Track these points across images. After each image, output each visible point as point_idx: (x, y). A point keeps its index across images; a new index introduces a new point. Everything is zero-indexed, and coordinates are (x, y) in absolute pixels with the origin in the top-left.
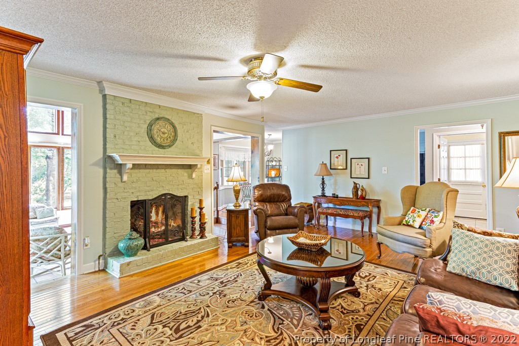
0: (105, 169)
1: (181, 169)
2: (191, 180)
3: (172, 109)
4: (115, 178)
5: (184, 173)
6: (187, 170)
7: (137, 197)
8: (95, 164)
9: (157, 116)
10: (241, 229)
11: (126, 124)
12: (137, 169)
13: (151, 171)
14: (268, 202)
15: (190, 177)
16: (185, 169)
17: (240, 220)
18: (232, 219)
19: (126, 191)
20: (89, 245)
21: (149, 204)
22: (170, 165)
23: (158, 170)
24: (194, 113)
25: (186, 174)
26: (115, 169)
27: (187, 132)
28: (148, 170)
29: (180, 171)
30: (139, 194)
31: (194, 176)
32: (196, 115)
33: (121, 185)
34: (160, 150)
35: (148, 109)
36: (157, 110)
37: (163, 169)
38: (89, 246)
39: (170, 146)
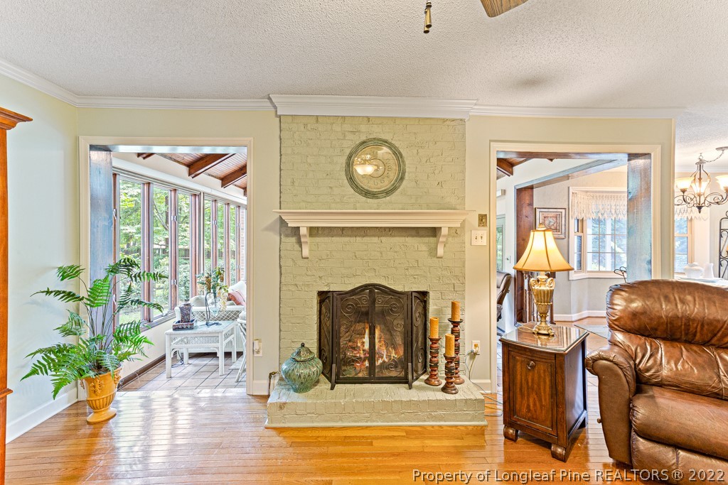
0: (280, 235)
1: (413, 236)
2: (435, 259)
3: (394, 119)
4: (294, 250)
5: (419, 245)
6: (426, 239)
7: (328, 285)
8: (269, 229)
9: (363, 138)
10: (540, 401)
11: (310, 160)
12: (327, 236)
13: (353, 239)
14: (664, 339)
15: (433, 252)
16: (422, 236)
17: (540, 376)
18: (514, 366)
19: (309, 273)
20: (261, 351)
21: (339, 299)
22: (390, 229)
23: (367, 239)
24: (444, 120)
25: (424, 248)
26: (292, 236)
27: (428, 160)
28: (347, 239)
29: (412, 241)
30: (330, 280)
31: (440, 251)
32: (448, 123)
33: (301, 262)
34: (369, 200)
35: (347, 127)
36: (363, 128)
37: (374, 236)
38: (260, 355)
39: (388, 192)
